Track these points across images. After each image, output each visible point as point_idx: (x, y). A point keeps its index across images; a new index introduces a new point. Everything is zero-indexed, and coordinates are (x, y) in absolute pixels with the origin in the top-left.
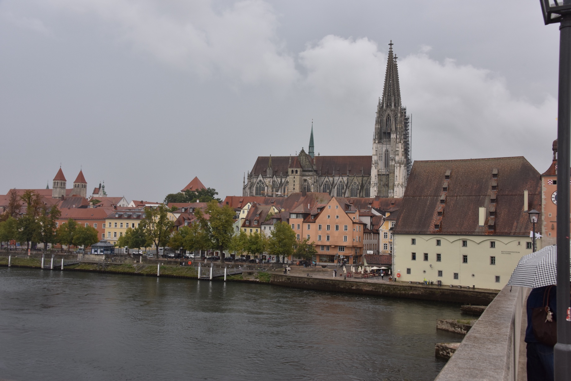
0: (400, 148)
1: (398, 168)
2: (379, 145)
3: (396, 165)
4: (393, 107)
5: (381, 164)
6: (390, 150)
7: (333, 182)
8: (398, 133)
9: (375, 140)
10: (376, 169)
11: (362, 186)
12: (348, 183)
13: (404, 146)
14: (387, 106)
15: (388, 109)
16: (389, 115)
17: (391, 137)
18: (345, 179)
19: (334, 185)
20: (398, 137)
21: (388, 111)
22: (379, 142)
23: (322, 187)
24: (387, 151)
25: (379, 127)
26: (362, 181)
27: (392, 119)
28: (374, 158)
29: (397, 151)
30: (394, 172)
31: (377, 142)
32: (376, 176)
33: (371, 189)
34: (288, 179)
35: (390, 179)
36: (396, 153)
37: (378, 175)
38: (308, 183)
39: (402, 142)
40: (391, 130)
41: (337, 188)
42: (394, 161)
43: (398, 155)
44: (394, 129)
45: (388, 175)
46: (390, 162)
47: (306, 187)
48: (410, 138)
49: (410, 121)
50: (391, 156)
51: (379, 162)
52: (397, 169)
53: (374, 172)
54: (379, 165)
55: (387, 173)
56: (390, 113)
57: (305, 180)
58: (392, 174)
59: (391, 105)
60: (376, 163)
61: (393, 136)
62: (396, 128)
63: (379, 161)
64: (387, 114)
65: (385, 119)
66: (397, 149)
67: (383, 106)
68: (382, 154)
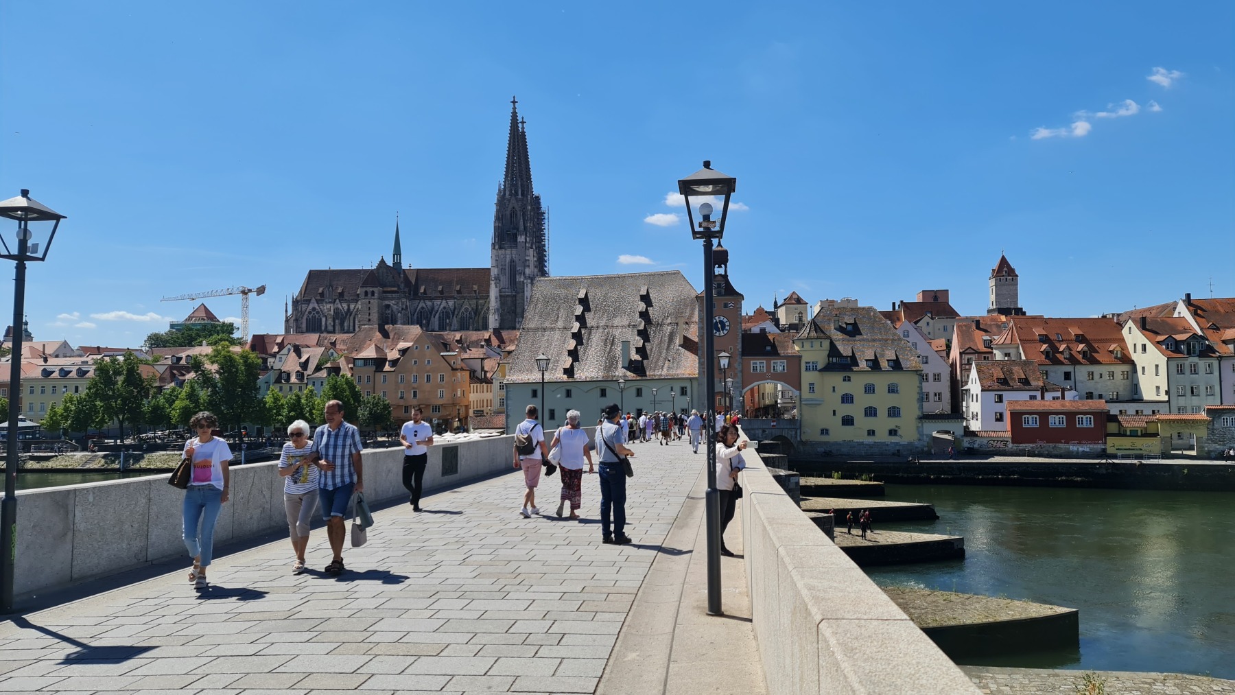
0: (531, 256)
1: (529, 285)
2: (500, 252)
3: (525, 281)
4: (520, 196)
5: (505, 280)
6: (516, 260)
7: (433, 308)
8: (528, 235)
9: (493, 245)
10: (496, 287)
11: (477, 314)
12: (454, 309)
13: (538, 253)
14: (511, 195)
15: (513, 199)
16: (514, 208)
17: (518, 240)
18: (451, 303)
19: (434, 313)
20: (528, 239)
21: (513, 203)
23: (416, 315)
24: (512, 261)
25: (500, 225)
26: (477, 306)
27: (518, 213)
28: (494, 272)
29: (526, 260)
30: (524, 292)
31: (497, 247)
32: (496, 298)
33: (490, 316)
34: (360, 305)
35: (518, 302)
36: (525, 264)
37: (500, 296)
38: (392, 311)
39: (534, 247)
40: (518, 229)
41: (440, 317)
42: (522, 276)
43: (529, 266)
44: (522, 228)
45: (515, 296)
46: (518, 276)
47: (389, 316)
48: (547, 241)
49: (546, 217)
50: (518, 268)
51: (502, 278)
52: (527, 287)
53: (493, 292)
54: (501, 283)
55: (514, 294)
56: (516, 207)
57: (388, 306)
58: (521, 294)
59: (516, 193)
60: (497, 279)
61: (521, 239)
62: (525, 228)
63: (501, 276)
64: (510, 207)
65: (508, 213)
66: (528, 258)
67: (505, 194)
68: (505, 265)
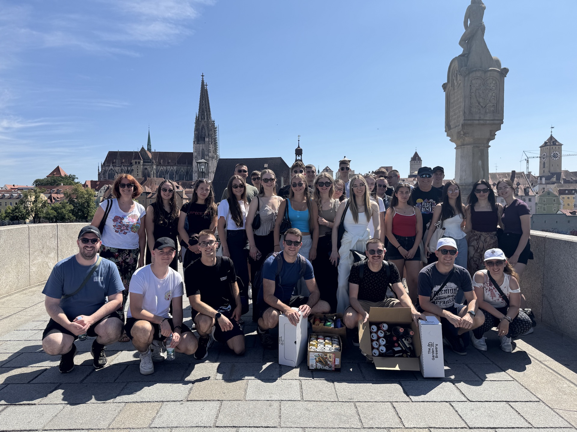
0: (212, 148)
1: (211, 161)
3: (209, 159)
4: (206, 120)
5: (200, 158)
6: (205, 149)
7: (167, 170)
8: (210, 138)
9: (194, 142)
10: (196, 161)
11: (187, 173)
12: (177, 170)
13: (215, 146)
14: (202, 119)
15: (203, 120)
18: (175, 168)
19: (167, 172)
20: (210, 140)
21: (203, 122)
22: (197, 144)
23: (159, 173)
24: (203, 150)
25: (197, 133)
26: (187, 169)
27: (205, 127)
28: (195, 154)
29: (209, 149)
31: (196, 143)
32: (196, 166)
33: (193, 174)
34: (133, 167)
38: (148, 171)
39: (213, 144)
40: (205, 135)
41: (170, 174)
42: (208, 156)
43: (210, 152)
44: (207, 135)
46: (205, 157)
47: (147, 173)
48: (218, 141)
50: (206, 153)
53: (195, 163)
54: (198, 159)
56: (204, 125)
57: (146, 169)
59: (204, 119)
60: (196, 157)
61: (207, 140)
62: (209, 135)
63: (198, 156)
64: (202, 124)
65: (201, 127)
66: (210, 149)
67: (199, 118)
68: (200, 152)
